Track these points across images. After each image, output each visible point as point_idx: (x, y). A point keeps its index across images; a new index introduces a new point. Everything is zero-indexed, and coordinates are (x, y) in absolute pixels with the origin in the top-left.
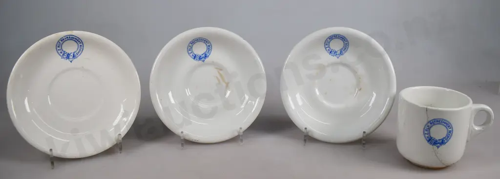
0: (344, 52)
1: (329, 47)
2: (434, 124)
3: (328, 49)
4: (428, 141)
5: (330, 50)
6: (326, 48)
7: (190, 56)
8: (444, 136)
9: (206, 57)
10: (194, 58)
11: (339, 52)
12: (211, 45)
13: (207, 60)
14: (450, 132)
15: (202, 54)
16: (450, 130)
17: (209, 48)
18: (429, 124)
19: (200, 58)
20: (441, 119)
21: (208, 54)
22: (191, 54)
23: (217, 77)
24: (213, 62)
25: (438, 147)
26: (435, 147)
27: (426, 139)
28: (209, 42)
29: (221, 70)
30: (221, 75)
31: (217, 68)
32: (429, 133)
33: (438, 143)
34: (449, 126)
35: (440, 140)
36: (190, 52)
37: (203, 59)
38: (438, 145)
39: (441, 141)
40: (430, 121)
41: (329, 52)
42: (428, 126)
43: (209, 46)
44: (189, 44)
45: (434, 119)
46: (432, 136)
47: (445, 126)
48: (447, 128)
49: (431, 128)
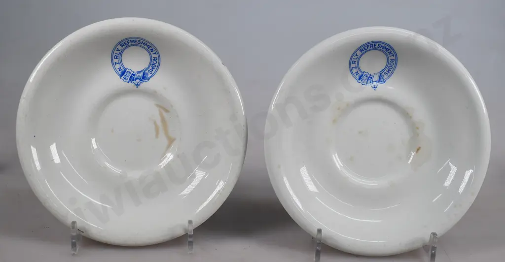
0: (386, 77)
1: (358, 67)
3: (355, 71)
5: (360, 74)
6: (351, 70)
7: (115, 69)
9: (144, 78)
10: (121, 76)
11: (376, 78)
12: (160, 60)
13: (145, 85)
15: (139, 72)
17: (154, 64)
19: (132, 79)
21: (150, 75)
22: (118, 66)
23: (155, 123)
24: (155, 92)
28: (157, 53)
29: (167, 111)
30: (163, 120)
31: (158, 106)
36: (115, 61)
37: (138, 81)
41: (358, 77)
43: (155, 59)
44: (117, 45)
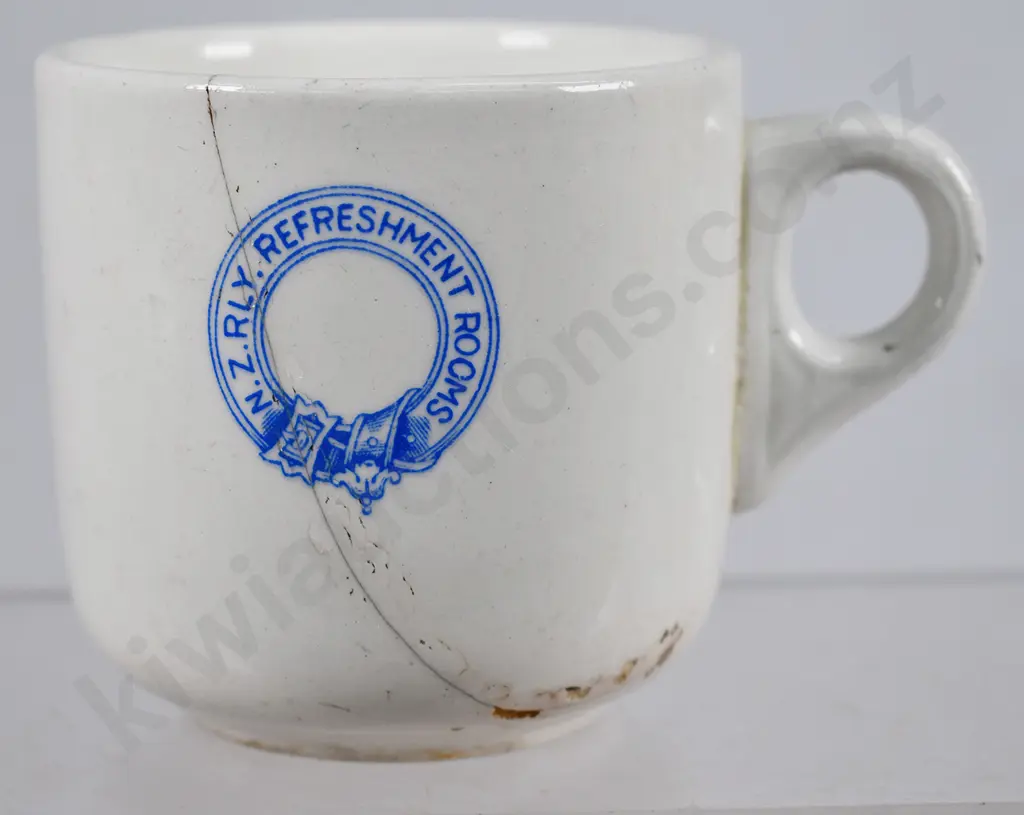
2: (300, 256)
4: (267, 440)
8: (418, 380)
14: (466, 332)
16: (471, 303)
18: (251, 260)
20: (354, 190)
25: (367, 498)
26: (335, 498)
27: (244, 424)
32: (259, 361)
33: (361, 458)
34: (447, 269)
35: (370, 419)
38: (366, 472)
39: (384, 433)
40: (255, 223)
42: (244, 282)
45: (294, 199)
46: (294, 380)
47: (403, 264)
48: (427, 286)
49: (267, 293)
